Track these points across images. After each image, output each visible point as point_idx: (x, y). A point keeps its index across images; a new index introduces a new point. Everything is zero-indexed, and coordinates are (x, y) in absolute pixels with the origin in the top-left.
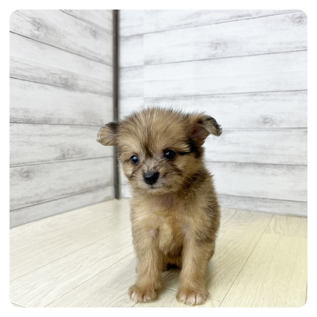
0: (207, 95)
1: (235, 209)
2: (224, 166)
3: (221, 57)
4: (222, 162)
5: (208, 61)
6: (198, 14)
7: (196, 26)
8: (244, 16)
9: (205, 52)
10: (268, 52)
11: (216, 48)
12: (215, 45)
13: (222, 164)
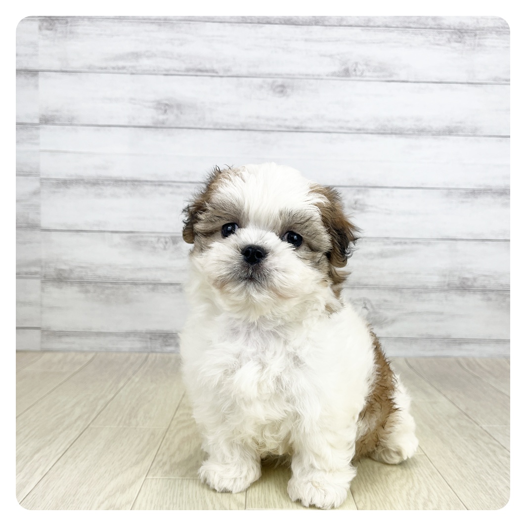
0: (152, 183)
3: (173, 126)
4: (177, 284)
6: (136, 55)
7: (132, 74)
11: (166, 111)
12: (164, 106)
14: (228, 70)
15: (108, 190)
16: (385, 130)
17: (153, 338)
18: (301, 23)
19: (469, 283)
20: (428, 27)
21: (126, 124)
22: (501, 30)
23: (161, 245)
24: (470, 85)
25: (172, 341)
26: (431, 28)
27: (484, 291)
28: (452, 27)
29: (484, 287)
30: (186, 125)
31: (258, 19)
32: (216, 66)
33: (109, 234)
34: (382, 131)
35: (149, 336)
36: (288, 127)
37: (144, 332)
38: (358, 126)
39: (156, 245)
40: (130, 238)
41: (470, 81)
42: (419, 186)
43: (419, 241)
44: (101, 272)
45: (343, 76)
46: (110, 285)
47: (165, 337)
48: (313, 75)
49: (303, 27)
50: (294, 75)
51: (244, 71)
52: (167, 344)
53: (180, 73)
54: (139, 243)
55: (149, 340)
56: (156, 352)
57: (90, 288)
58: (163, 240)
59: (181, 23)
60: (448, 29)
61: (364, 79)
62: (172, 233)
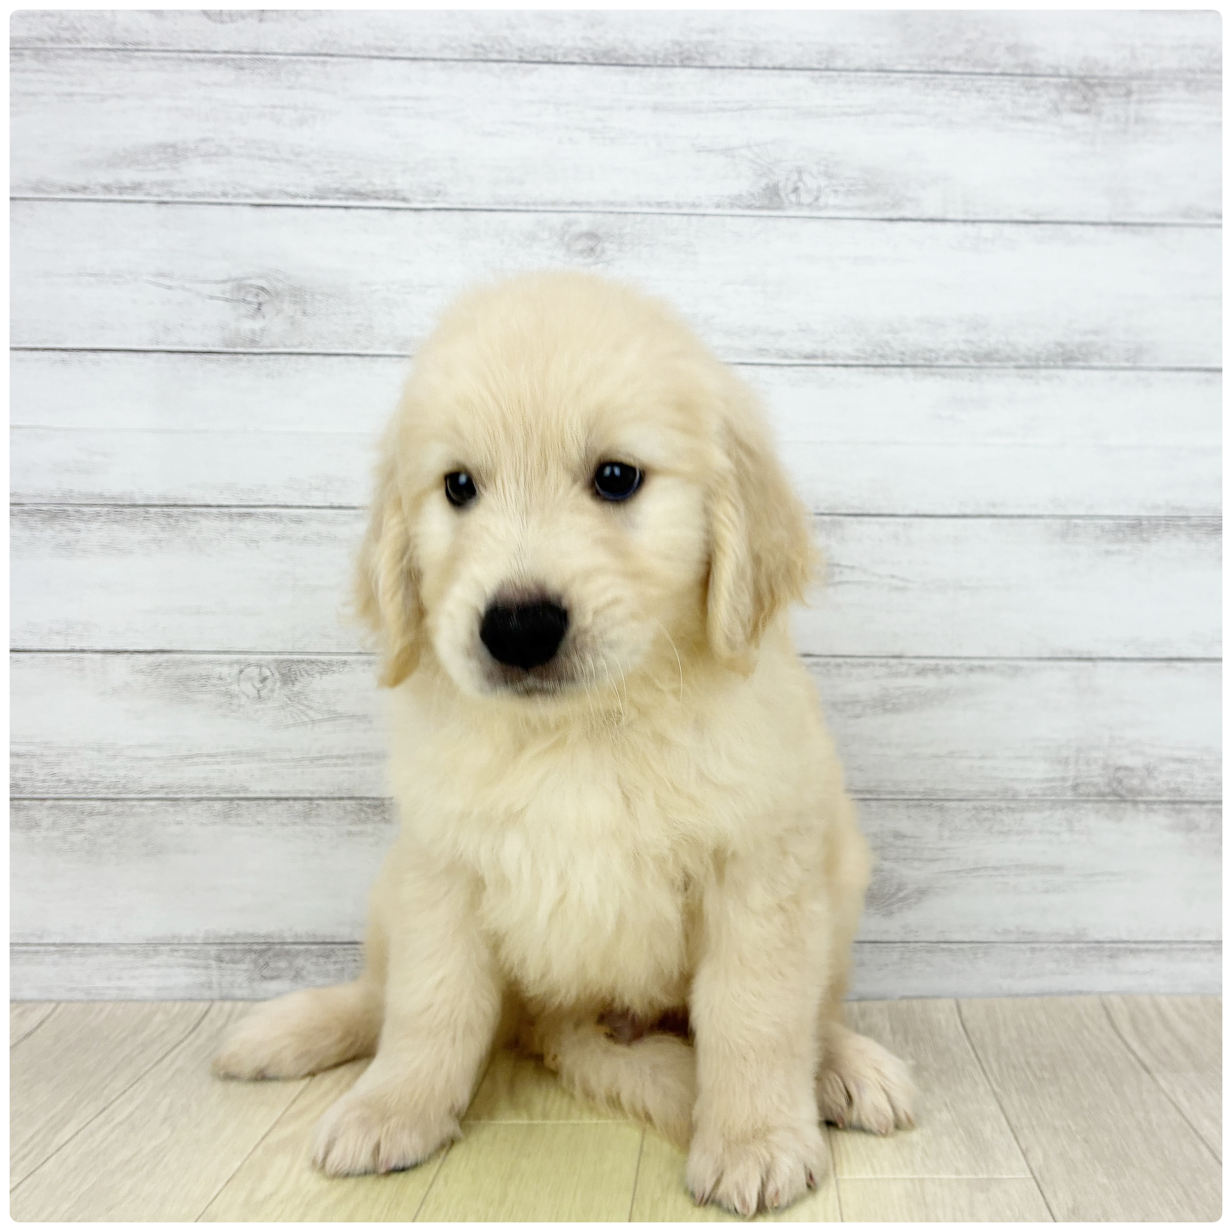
0: (219, 509)
2: (306, 816)
4: (295, 799)
5: (222, 358)
6: (173, 150)
7: (162, 203)
8: (374, 195)
9: (211, 321)
11: (260, 307)
12: (255, 295)
13: (298, 806)
14: (438, 193)
15: (94, 533)
16: (882, 356)
17: (227, 957)
18: (641, 61)
19: (1135, 783)
20: (997, 70)
21: (143, 344)
22: (1199, 76)
23: (248, 688)
24: (1119, 228)
25: (283, 964)
26: (1003, 74)
27: (1178, 803)
28: (1063, 72)
29: (1177, 791)
30: (320, 346)
31: (520, 50)
32: (402, 183)
34: (874, 360)
35: (213, 950)
37: (198, 941)
38: (809, 347)
39: (235, 688)
40: (157, 667)
42: (983, 511)
44: (73, 770)
45: (761, 208)
47: (262, 953)
48: (679, 206)
49: (648, 70)
50: (623, 204)
51: (483, 194)
52: (266, 973)
53: (301, 201)
54: (183, 681)
55: (213, 963)
56: (235, 999)
57: (40, 813)
58: (253, 671)
59: (299, 61)
60: (1051, 76)
61: (823, 214)
62: (280, 653)
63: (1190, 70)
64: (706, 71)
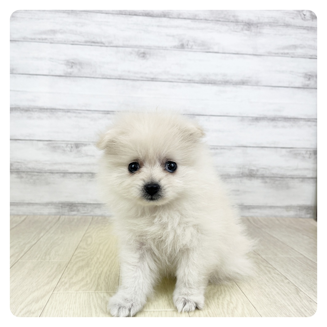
0: (63, 110)
1: (91, 216)
2: (81, 177)
3: (77, 75)
4: (79, 173)
5: (64, 77)
6: (54, 32)
7: (51, 43)
8: (98, 43)
9: (61, 69)
10: (119, 78)
11: (72, 67)
12: (71, 64)
13: (79, 175)
14: (111, 43)
15: (36, 115)
16: (205, 81)
17: (63, 206)
18: (155, 16)
19: (254, 173)
20: (230, 21)
21: (47, 74)
23: (68, 149)
24: (254, 56)
25: (75, 208)
27: (263, 177)
28: (244, 21)
29: (263, 175)
30: (85, 75)
31: (129, 12)
32: (103, 40)
33: (36, 142)
34: (203, 82)
35: (60, 205)
36: (147, 78)
37: (57, 203)
38: (189, 78)
39: (66, 149)
40: (49, 144)
41: (254, 53)
42: (225, 115)
43: (225, 148)
44: (30, 165)
45: (180, 48)
46: (36, 174)
47: (71, 206)
48: (162, 47)
49: (156, 18)
50: (151, 47)
51: (121, 44)
52: (72, 210)
53: (81, 43)
54: (54, 147)
55: (60, 208)
56: (65, 215)
57: (23, 175)
58: (69, 145)
60: (242, 22)
61: (194, 50)
62: (76, 141)
63: (270, 22)
64: (169, 19)
